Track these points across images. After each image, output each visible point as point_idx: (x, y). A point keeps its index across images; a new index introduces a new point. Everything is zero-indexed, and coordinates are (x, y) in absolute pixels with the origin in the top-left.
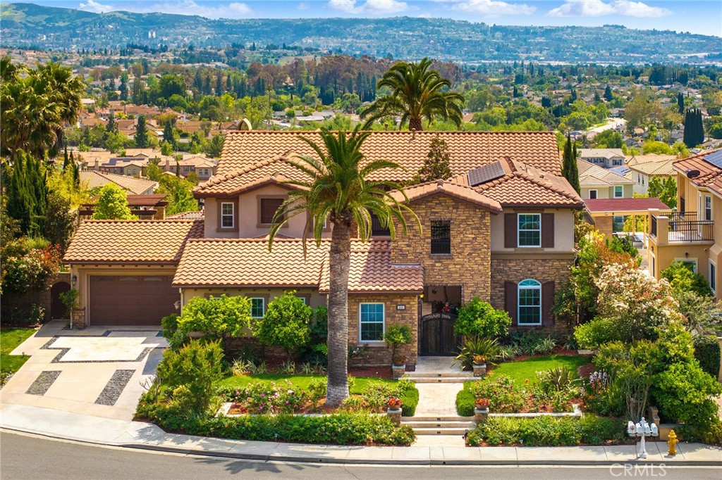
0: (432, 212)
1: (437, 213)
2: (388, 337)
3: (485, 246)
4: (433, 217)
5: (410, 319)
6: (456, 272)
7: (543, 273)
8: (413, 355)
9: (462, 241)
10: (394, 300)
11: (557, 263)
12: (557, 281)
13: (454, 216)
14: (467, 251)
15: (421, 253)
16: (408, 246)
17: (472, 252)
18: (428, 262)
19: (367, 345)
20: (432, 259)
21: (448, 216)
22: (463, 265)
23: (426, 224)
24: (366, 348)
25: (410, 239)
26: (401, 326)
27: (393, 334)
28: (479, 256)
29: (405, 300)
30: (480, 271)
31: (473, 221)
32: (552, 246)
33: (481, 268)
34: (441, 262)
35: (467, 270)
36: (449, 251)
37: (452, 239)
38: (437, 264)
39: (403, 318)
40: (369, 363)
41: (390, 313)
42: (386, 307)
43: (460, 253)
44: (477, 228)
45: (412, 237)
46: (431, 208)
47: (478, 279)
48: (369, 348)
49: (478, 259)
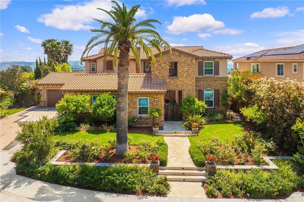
0: (170, 58)
1: (172, 58)
2: (151, 113)
3: (193, 73)
4: (170, 61)
5: (160, 105)
6: (180, 85)
7: (214, 86)
8: (162, 121)
9: (183, 71)
10: (153, 96)
11: (220, 82)
12: (220, 90)
13: (179, 60)
14: (185, 75)
15: (165, 76)
16: (159, 73)
17: (187, 75)
18: (168, 80)
19: (141, 116)
20: (170, 79)
21: (177, 60)
22: (183, 81)
23: (167, 63)
24: (141, 118)
25: (160, 70)
26: (156, 108)
27: (153, 112)
28: (190, 77)
29: (158, 96)
30: (190, 84)
31: (188, 62)
32: (218, 74)
33: (191, 82)
34: (173, 80)
35: (185, 83)
36: (177, 76)
37: (178, 70)
38: (172, 81)
39: (157, 104)
40: (142, 125)
41: (152, 102)
42: (150, 99)
43: (182, 76)
44: (189, 65)
45: (161, 69)
46: (169, 56)
47: (189, 87)
48: (142, 118)
49: (190, 79)
